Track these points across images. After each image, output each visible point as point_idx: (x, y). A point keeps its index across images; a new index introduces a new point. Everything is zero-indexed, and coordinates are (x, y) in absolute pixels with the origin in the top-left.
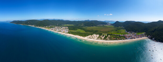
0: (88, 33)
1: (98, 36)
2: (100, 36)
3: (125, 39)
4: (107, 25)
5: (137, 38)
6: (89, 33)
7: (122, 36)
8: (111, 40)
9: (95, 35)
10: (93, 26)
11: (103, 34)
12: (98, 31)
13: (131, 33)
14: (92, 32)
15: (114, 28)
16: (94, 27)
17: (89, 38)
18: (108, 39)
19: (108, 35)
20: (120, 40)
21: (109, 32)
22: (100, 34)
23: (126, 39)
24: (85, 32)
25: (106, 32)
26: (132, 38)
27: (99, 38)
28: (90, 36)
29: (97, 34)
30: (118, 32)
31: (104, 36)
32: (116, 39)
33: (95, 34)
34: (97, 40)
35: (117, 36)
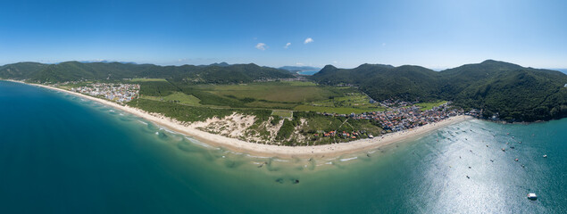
0: (208, 106)
1: (251, 120)
2: (258, 122)
3: (380, 130)
4: (290, 80)
5: (431, 121)
6: (212, 107)
7: (364, 121)
8: (314, 141)
9: (236, 117)
10: (236, 82)
11: (274, 112)
12: (253, 100)
13: (397, 105)
14: (226, 104)
15: (317, 89)
16: (242, 87)
17: (205, 130)
18: (301, 138)
19: (296, 116)
20: (357, 138)
21: (300, 103)
22: (262, 114)
23: (387, 129)
24: (198, 105)
25: (286, 106)
26: (411, 126)
27: (252, 130)
28: (214, 120)
29: (246, 113)
30: (341, 104)
31: (281, 122)
32: (340, 138)
33: (239, 112)
34: (241, 144)
35: (341, 119)
